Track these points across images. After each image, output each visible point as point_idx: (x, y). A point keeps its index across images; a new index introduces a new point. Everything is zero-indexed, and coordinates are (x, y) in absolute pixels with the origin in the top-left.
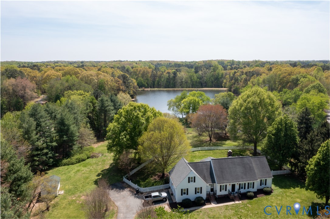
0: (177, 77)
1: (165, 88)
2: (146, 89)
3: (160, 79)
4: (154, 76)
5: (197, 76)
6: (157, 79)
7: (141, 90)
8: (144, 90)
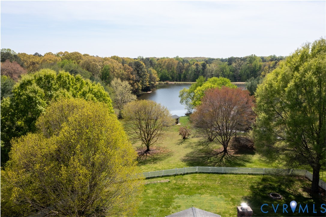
0: (206, 70)
1: (192, 82)
2: (170, 83)
3: (187, 72)
4: (180, 69)
5: (229, 69)
6: (184, 72)
7: (165, 84)
8: (167, 84)
